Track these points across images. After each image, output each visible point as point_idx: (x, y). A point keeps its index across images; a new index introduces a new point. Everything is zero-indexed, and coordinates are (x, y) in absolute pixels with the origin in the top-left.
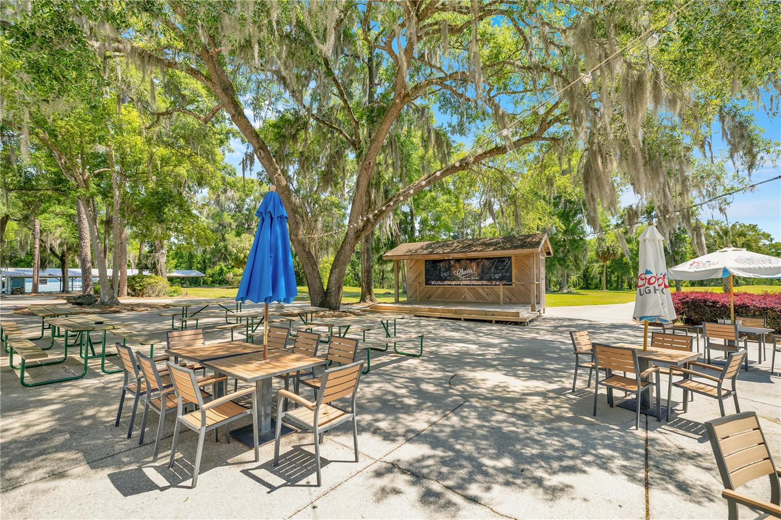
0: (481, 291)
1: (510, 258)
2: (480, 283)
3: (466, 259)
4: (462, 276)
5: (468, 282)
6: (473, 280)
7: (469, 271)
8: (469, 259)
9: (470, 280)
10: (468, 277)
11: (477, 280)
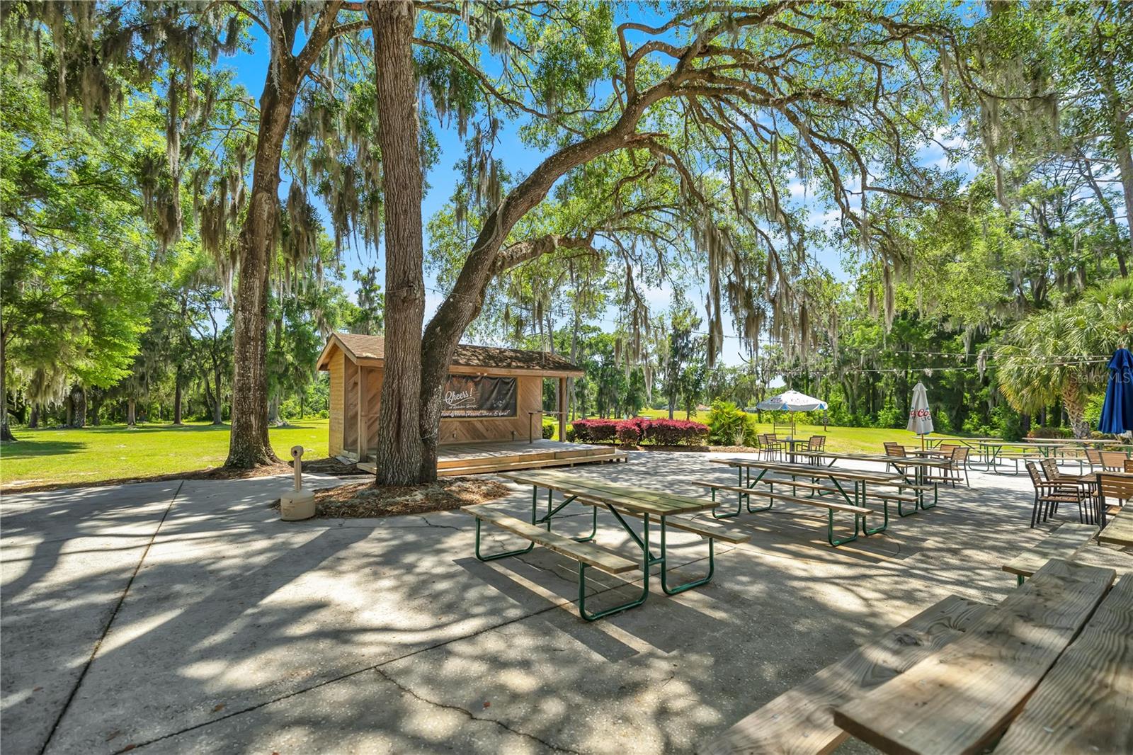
0: (479, 425)
1: (515, 380)
2: (478, 413)
3: (460, 377)
4: (454, 402)
5: (462, 413)
6: (469, 409)
7: (464, 395)
8: (464, 377)
9: (465, 409)
10: (462, 404)
11: (474, 409)
